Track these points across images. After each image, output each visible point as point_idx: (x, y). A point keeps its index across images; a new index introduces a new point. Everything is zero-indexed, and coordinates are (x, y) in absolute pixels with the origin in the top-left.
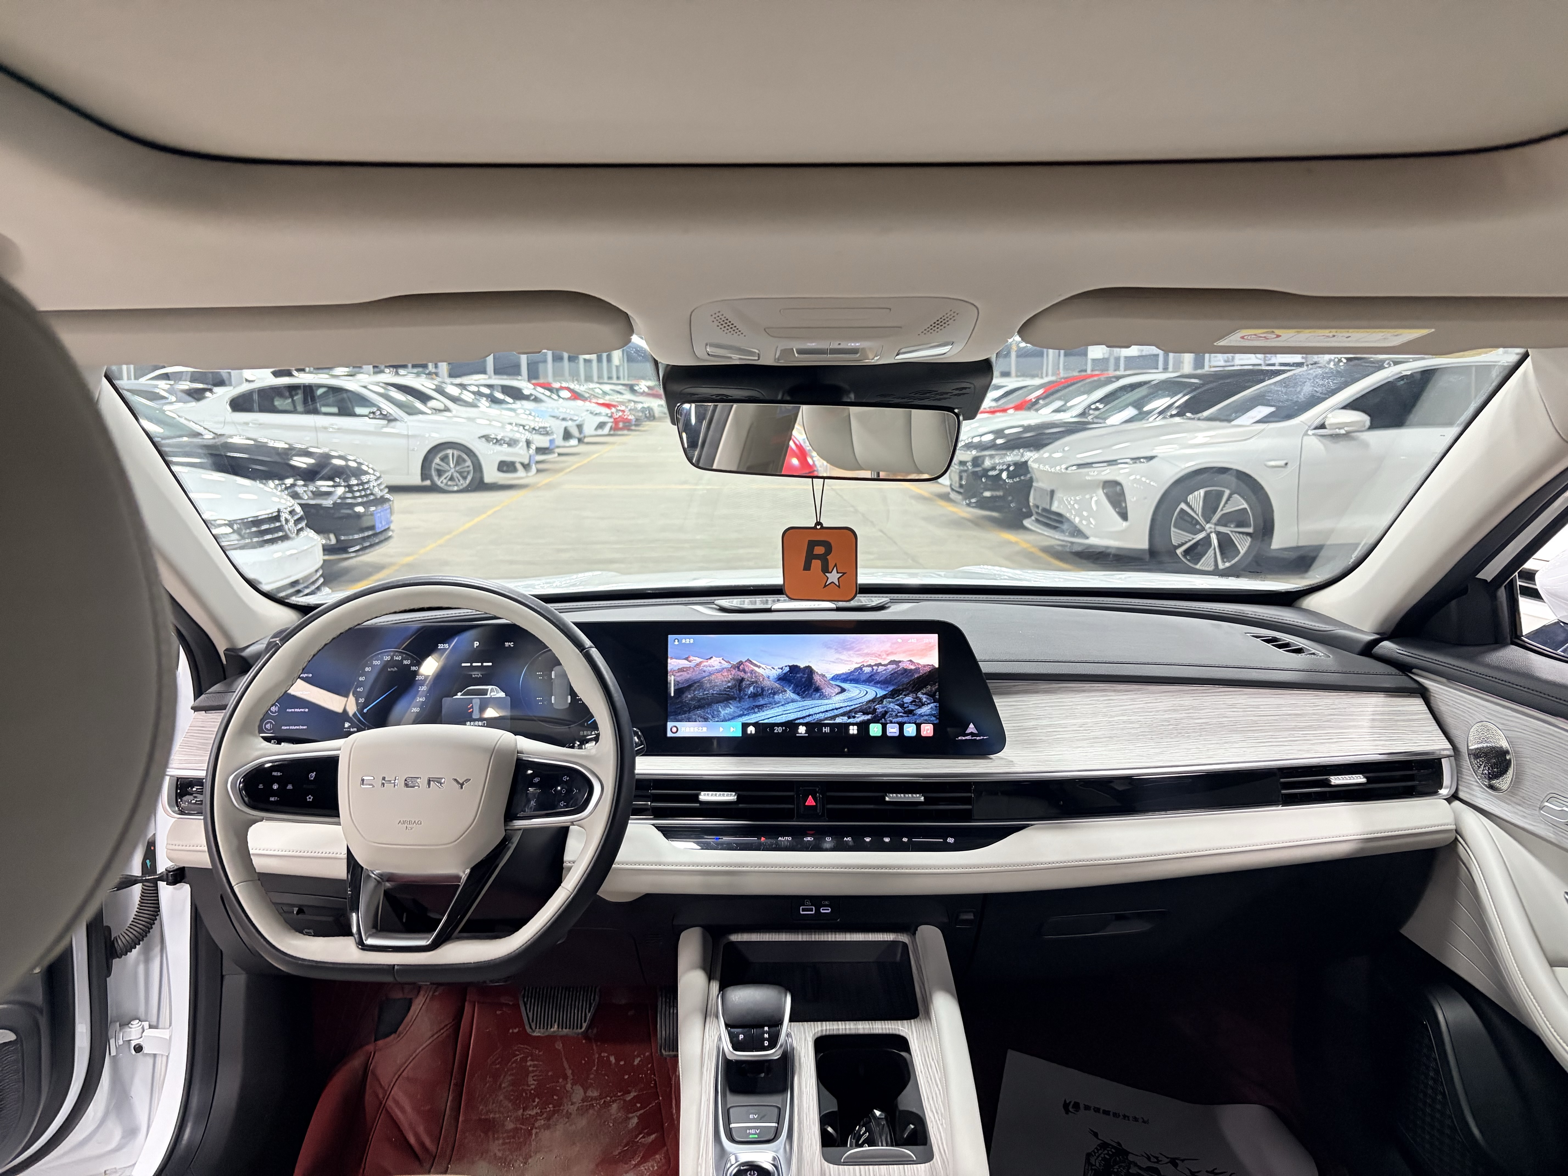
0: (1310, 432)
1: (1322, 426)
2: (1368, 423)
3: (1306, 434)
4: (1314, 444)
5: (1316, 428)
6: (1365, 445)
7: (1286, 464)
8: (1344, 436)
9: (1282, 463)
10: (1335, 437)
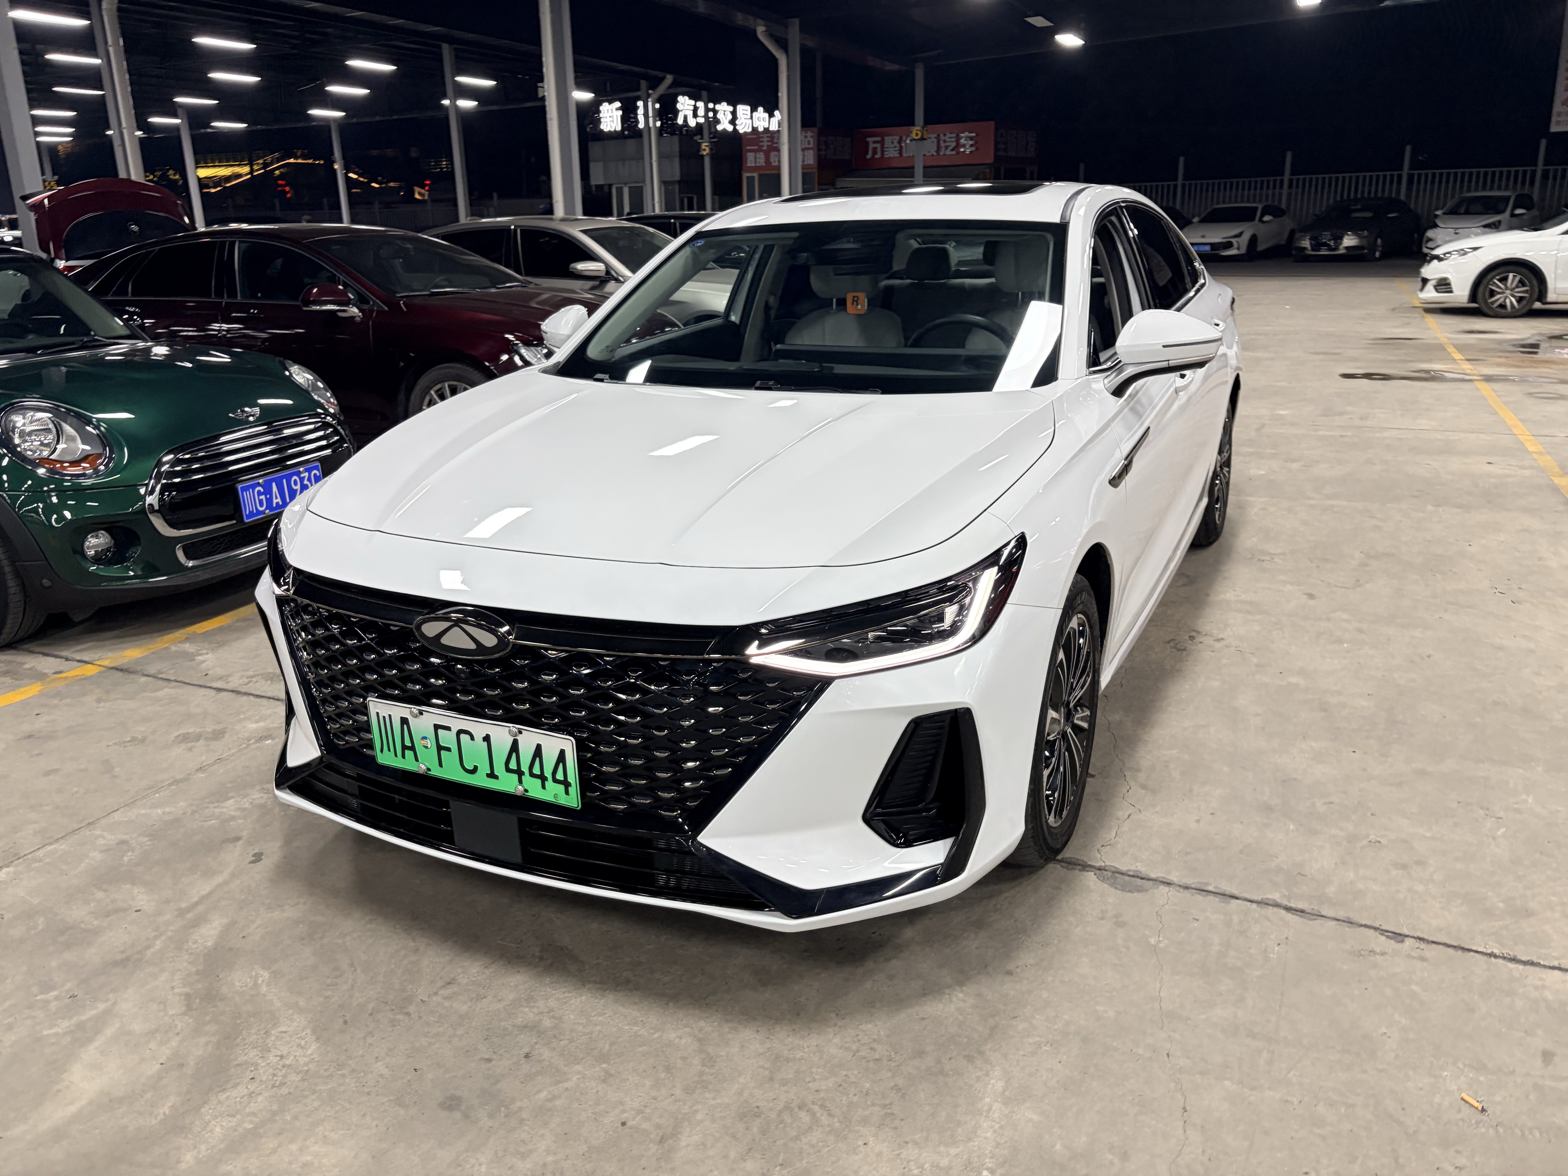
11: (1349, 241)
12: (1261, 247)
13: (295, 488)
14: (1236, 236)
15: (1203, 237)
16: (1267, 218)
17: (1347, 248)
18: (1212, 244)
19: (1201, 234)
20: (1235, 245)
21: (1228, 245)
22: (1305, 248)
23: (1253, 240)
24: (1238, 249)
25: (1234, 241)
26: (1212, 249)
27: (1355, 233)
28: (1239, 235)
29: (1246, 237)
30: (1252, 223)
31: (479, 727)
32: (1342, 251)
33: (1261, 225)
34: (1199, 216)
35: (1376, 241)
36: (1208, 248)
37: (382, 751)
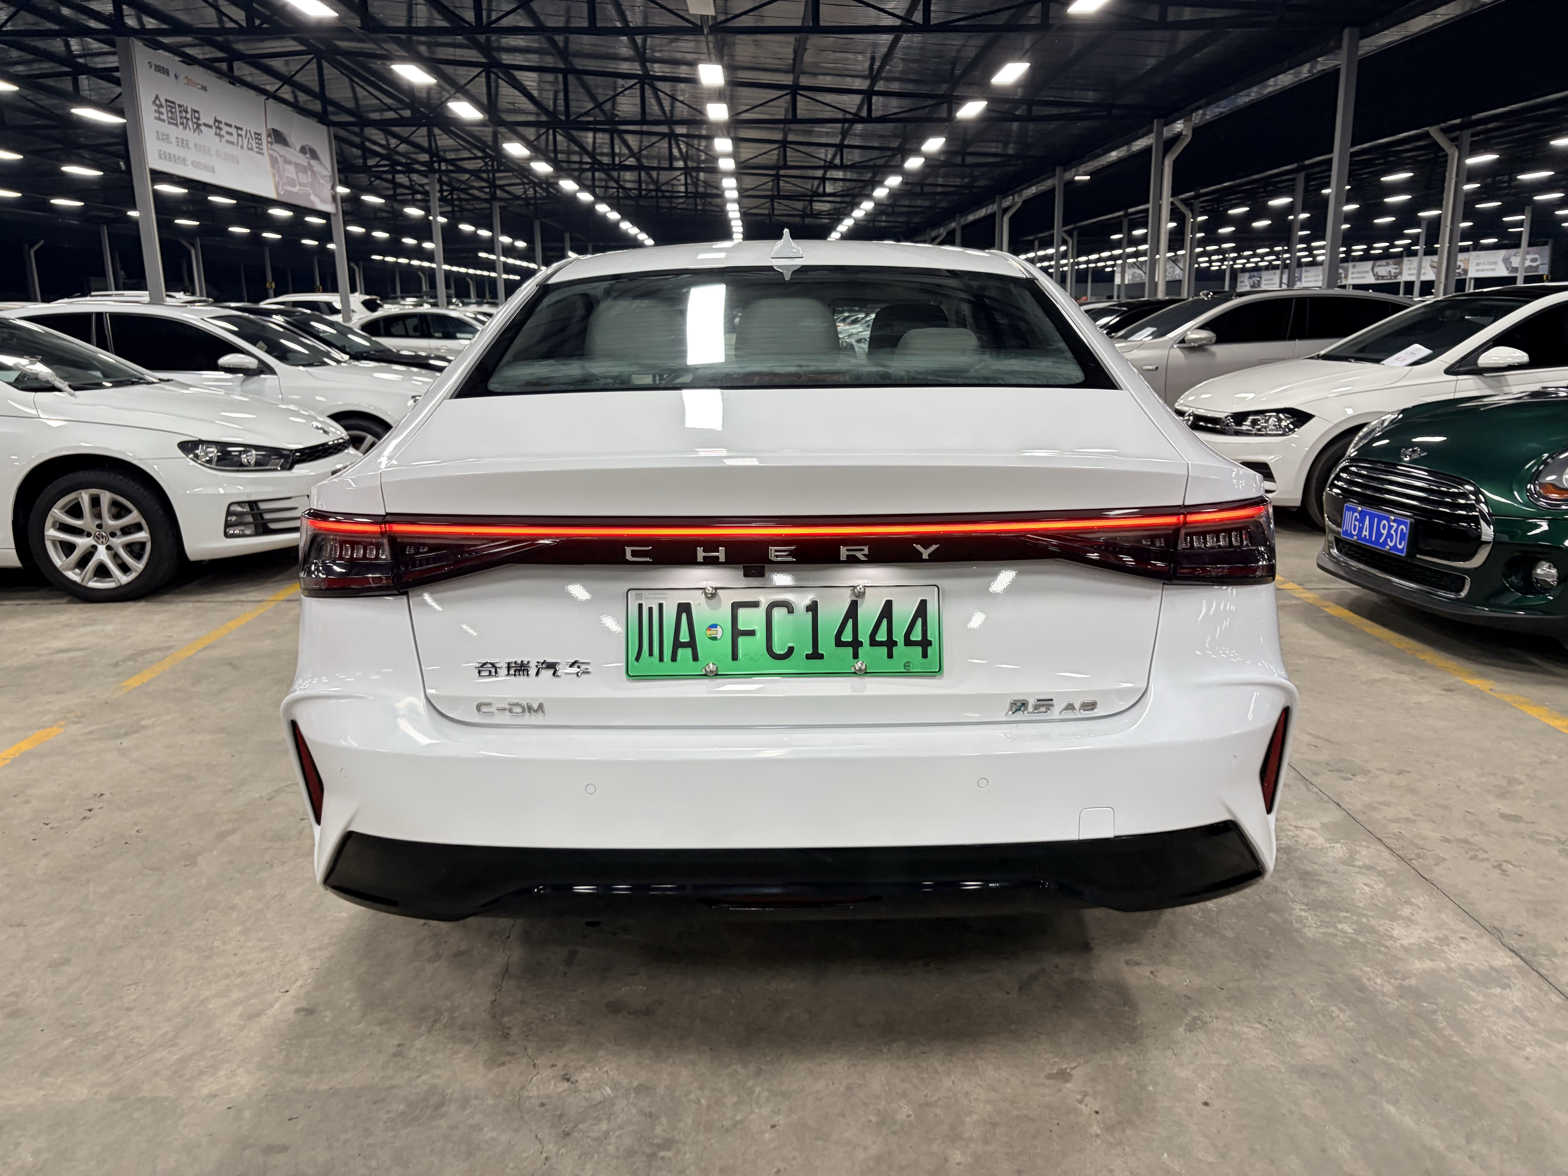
0: (1175, 346)
1: (1183, 341)
2: (1214, 340)
3: (1172, 347)
4: (1177, 353)
5: (1180, 343)
6: (1213, 355)
7: (1157, 368)
8: (1197, 348)
9: (1154, 367)
10: (1192, 349)
13: (1382, 531)
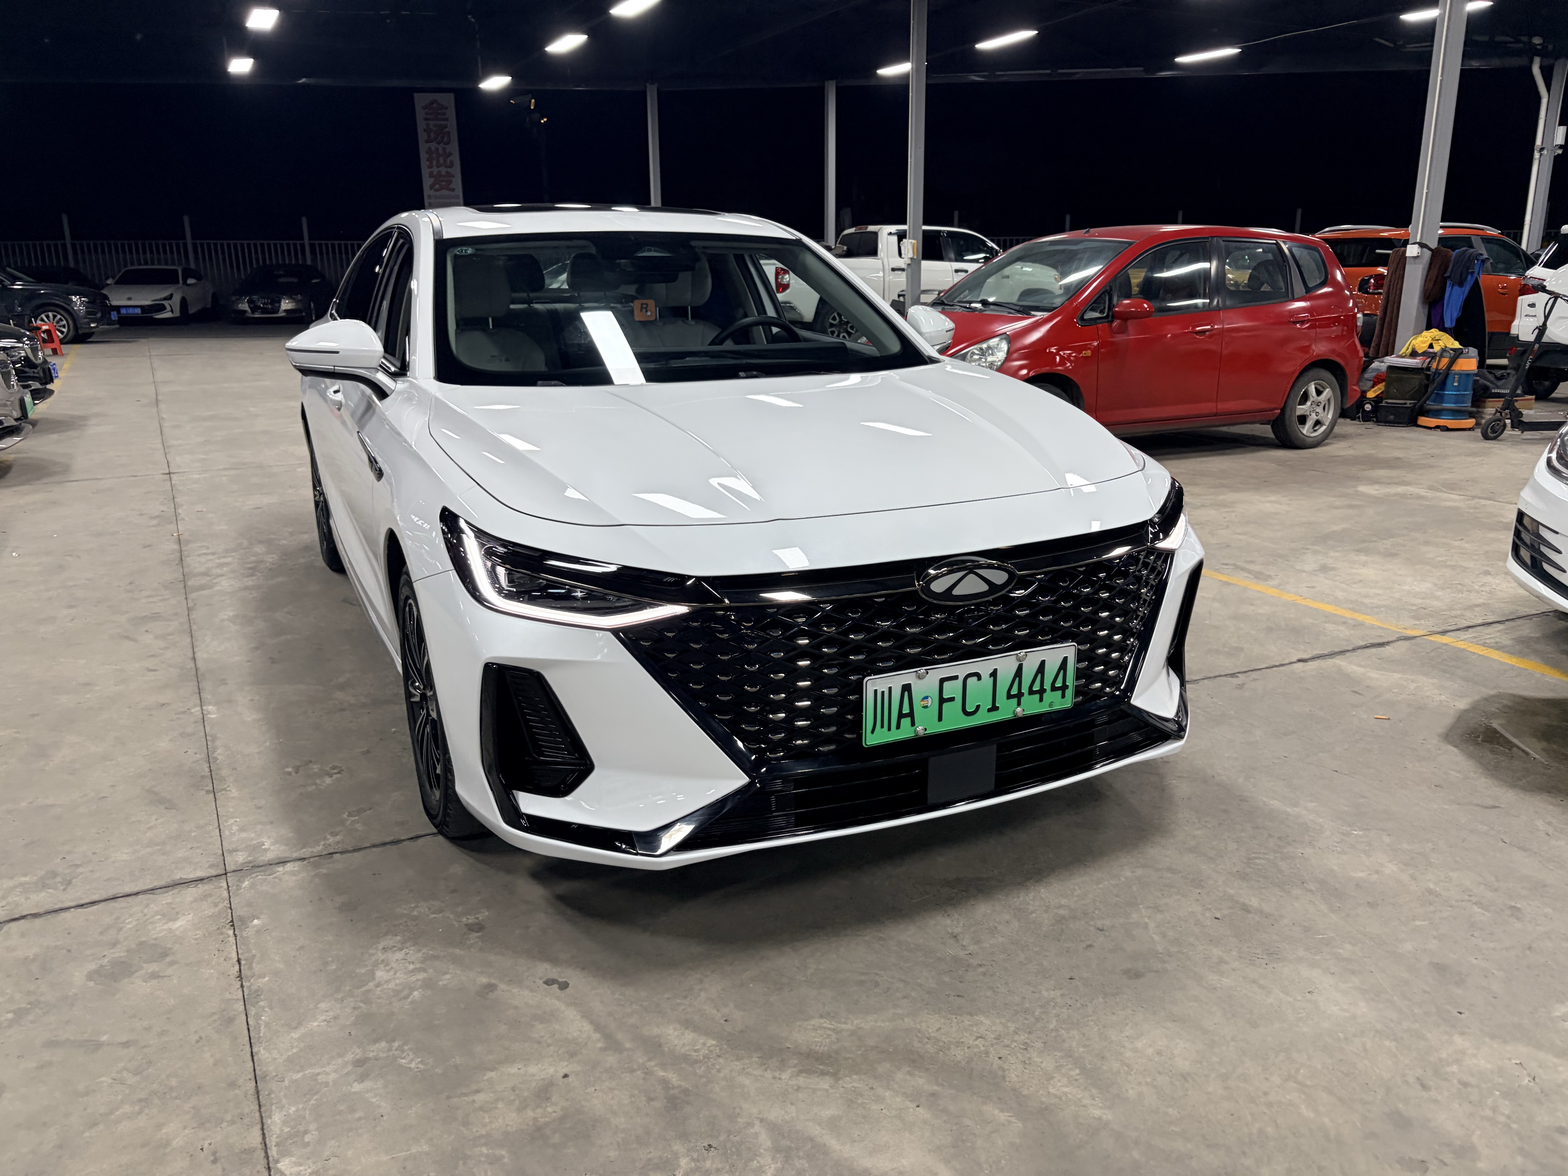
11: (286, 305)
12: (192, 310)
14: (165, 299)
15: (129, 299)
16: (190, 281)
17: (286, 311)
18: (141, 307)
19: (128, 296)
20: (168, 308)
21: (162, 308)
22: (245, 312)
23: (184, 303)
24: (172, 311)
25: (166, 303)
26: (143, 312)
27: (290, 297)
28: (170, 297)
29: (177, 299)
30: (176, 286)
31: (983, 666)
32: (281, 314)
33: (186, 288)
34: (113, 278)
35: (310, 305)
36: (138, 311)
37: (873, 732)
